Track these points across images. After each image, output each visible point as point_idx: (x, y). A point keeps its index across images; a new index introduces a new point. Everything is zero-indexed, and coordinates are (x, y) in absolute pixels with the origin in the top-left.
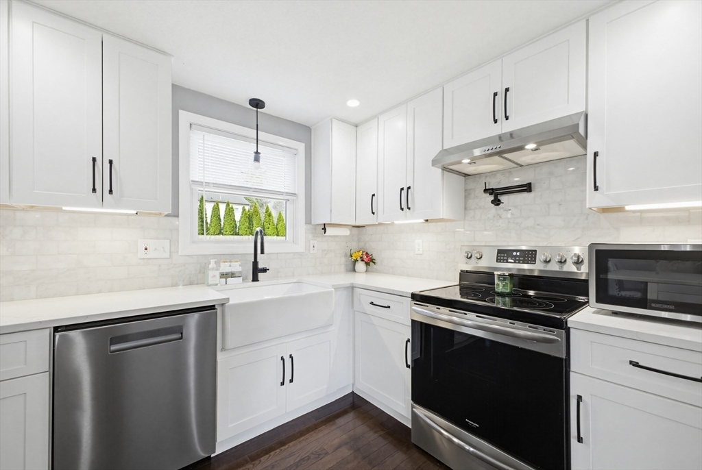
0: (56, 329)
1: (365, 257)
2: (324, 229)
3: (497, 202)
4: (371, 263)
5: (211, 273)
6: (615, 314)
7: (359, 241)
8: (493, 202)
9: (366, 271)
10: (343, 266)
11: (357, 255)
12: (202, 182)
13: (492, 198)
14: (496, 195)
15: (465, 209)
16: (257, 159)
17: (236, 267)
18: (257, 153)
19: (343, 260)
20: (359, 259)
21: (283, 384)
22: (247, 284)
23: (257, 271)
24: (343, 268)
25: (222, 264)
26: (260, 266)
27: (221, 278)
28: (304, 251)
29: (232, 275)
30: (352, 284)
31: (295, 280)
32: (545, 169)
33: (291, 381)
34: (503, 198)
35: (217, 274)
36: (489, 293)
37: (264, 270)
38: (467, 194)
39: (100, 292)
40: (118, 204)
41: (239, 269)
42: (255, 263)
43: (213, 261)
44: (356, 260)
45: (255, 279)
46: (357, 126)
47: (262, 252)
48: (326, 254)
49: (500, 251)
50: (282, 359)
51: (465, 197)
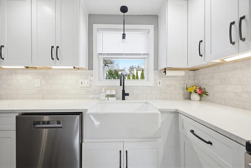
1: (198, 90)
2: (165, 72)
4: (204, 95)
7: (194, 79)
9: (200, 100)
10: (181, 96)
12: (102, 54)
16: (124, 37)
17: (114, 93)
18: (124, 34)
19: (181, 92)
20: (192, 91)
22: (119, 101)
23: (124, 95)
25: (107, 91)
26: (126, 92)
27: (106, 97)
28: (153, 85)
29: (112, 96)
30: (177, 110)
35: (104, 95)
37: (128, 95)
42: (123, 91)
43: (103, 89)
44: (191, 93)
45: (123, 99)
48: (168, 88)
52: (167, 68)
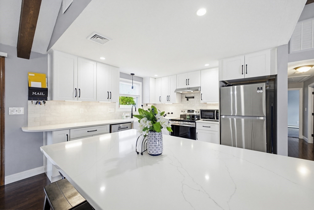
0: (111, 125)
2: (147, 105)
3: (188, 100)
5: (124, 116)
6: (204, 120)
13: (187, 99)
14: (188, 98)
15: (182, 101)
16: (132, 88)
18: (133, 86)
23: (132, 116)
25: (126, 114)
27: (126, 117)
29: (128, 117)
32: (196, 94)
34: (189, 99)
36: (185, 118)
38: (182, 98)
41: (129, 115)
42: (132, 114)
43: (124, 113)
45: (132, 118)
46: (155, 78)
47: (136, 111)
49: (188, 110)
52: (148, 104)
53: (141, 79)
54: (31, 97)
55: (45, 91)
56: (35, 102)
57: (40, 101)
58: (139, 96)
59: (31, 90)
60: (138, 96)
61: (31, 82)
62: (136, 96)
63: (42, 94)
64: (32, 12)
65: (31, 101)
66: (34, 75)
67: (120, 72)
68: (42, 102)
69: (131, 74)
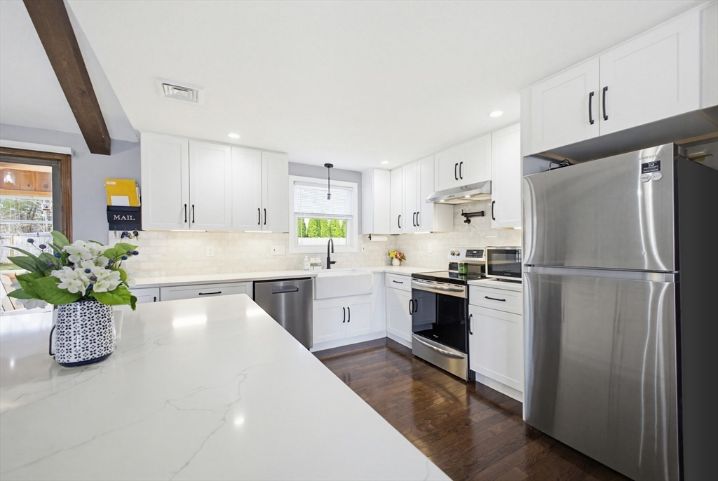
0: (254, 282)
1: (398, 255)
2: (370, 237)
3: (468, 221)
4: (403, 260)
5: (306, 263)
7: (395, 245)
8: (465, 222)
9: (399, 264)
11: (393, 255)
13: (465, 219)
14: (468, 217)
15: (454, 225)
16: (329, 198)
17: (318, 261)
18: (329, 194)
19: (384, 257)
20: (394, 256)
21: (344, 322)
22: (324, 270)
23: (330, 263)
24: (384, 263)
25: (311, 260)
26: (331, 260)
27: (311, 266)
28: (357, 251)
29: (317, 265)
30: (388, 271)
31: (352, 269)
33: (349, 321)
35: (309, 264)
37: (334, 263)
38: (455, 215)
39: (255, 271)
40: (268, 229)
41: (320, 261)
42: (328, 258)
43: (306, 257)
44: (392, 258)
45: (328, 267)
46: (390, 171)
47: (333, 252)
48: (373, 253)
49: (468, 251)
50: (344, 308)
51: (454, 217)
52: (373, 235)
53: (357, 176)
54: (113, 225)
55: (136, 212)
56: (120, 233)
57: (129, 232)
58: (351, 216)
59: (111, 210)
60: (347, 216)
61: (112, 197)
62: (343, 216)
63: (130, 218)
64: (65, 64)
65: (113, 231)
66: (114, 183)
67: (289, 163)
68: (131, 232)
69: (326, 165)
